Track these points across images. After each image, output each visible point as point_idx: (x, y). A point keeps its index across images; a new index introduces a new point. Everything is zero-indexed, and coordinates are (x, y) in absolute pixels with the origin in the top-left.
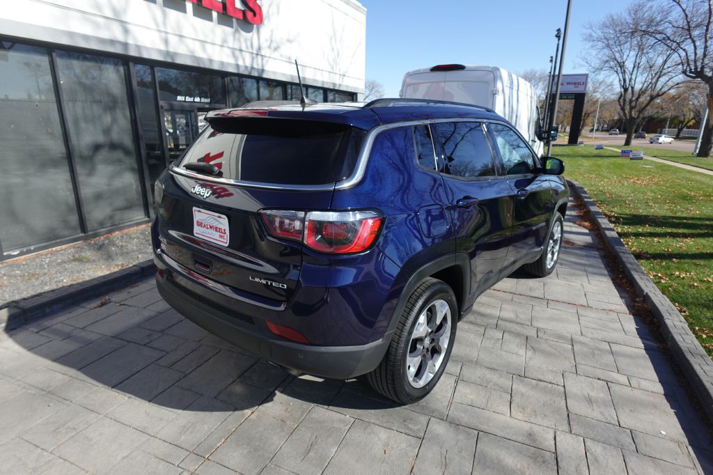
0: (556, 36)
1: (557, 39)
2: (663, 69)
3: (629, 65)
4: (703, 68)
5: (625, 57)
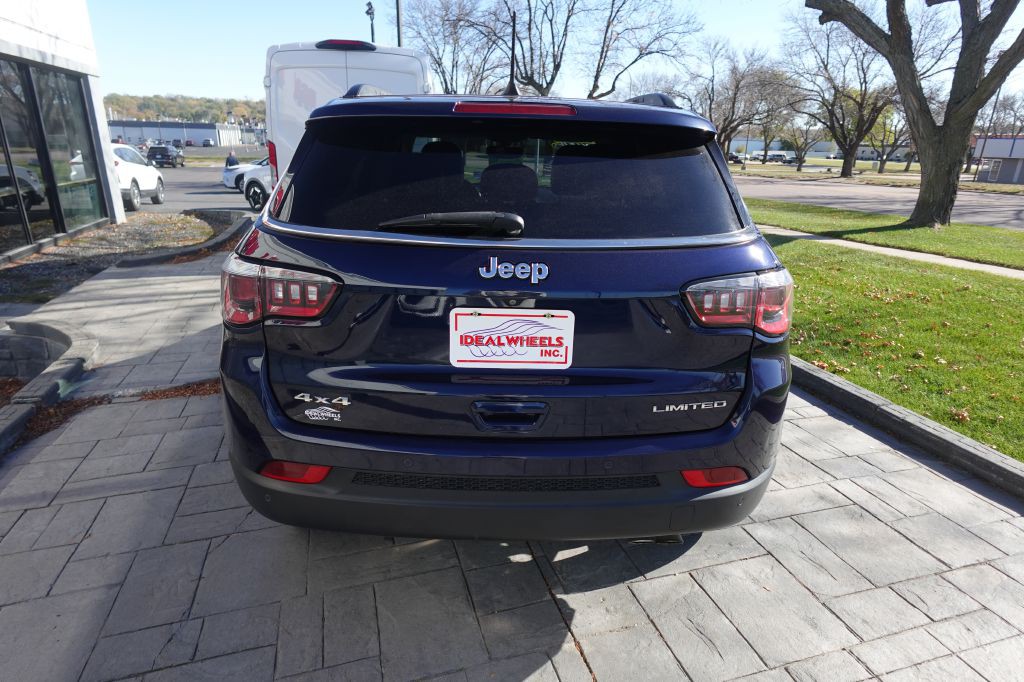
0: (368, 13)
1: (368, 17)
2: (483, 71)
3: (447, 63)
4: (532, 74)
5: (441, 52)
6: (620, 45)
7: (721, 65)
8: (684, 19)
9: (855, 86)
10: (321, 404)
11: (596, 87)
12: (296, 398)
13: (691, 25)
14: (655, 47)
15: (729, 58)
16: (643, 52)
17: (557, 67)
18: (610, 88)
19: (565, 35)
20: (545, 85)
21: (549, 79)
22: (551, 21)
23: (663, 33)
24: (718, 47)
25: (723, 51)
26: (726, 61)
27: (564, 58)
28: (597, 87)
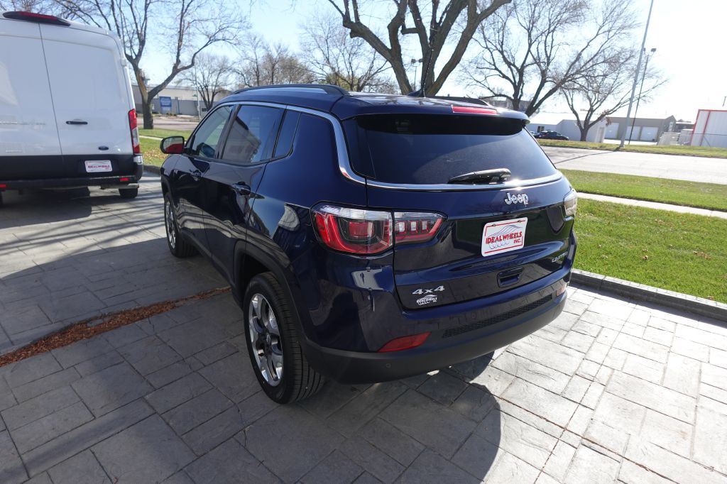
6: (191, 31)
7: (261, 52)
8: (238, 19)
9: (345, 74)
10: (429, 293)
11: (178, 61)
12: (414, 293)
13: (243, 23)
14: (220, 36)
15: (264, 48)
16: (212, 39)
17: (142, 43)
18: (190, 64)
19: (146, 19)
20: (134, 57)
21: (137, 52)
22: (131, 5)
23: (225, 26)
24: (257, 40)
25: (260, 44)
26: (263, 51)
27: (147, 36)
28: (180, 61)
